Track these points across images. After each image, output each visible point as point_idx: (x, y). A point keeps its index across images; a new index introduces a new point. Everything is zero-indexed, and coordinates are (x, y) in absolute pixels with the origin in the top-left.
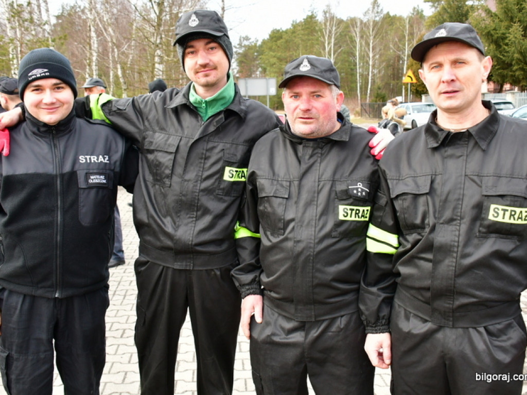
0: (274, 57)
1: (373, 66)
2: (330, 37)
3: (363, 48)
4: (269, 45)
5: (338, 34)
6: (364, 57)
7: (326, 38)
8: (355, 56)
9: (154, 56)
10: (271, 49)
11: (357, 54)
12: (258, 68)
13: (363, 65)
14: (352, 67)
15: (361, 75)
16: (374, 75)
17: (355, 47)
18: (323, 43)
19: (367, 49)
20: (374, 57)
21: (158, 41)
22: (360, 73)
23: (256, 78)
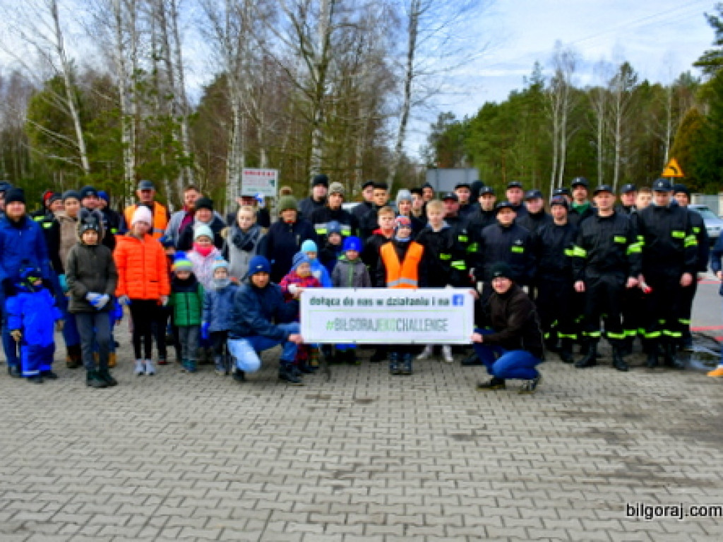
0: (485, 140)
1: (622, 154)
2: (560, 114)
3: (608, 129)
4: (478, 124)
5: (572, 109)
6: (608, 140)
7: (556, 115)
8: (596, 141)
9: (311, 138)
10: (481, 130)
11: (599, 137)
12: (462, 155)
13: (608, 153)
14: (591, 154)
15: (605, 166)
16: (622, 166)
17: (596, 127)
18: (551, 122)
19: (612, 130)
20: (622, 141)
21: (317, 117)
22: (602, 162)
23: (460, 167)
